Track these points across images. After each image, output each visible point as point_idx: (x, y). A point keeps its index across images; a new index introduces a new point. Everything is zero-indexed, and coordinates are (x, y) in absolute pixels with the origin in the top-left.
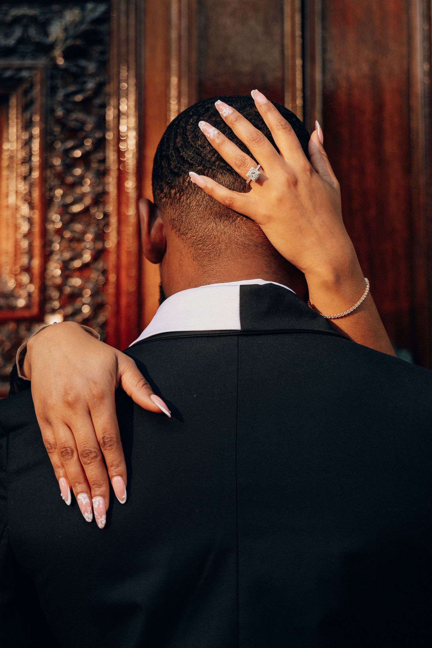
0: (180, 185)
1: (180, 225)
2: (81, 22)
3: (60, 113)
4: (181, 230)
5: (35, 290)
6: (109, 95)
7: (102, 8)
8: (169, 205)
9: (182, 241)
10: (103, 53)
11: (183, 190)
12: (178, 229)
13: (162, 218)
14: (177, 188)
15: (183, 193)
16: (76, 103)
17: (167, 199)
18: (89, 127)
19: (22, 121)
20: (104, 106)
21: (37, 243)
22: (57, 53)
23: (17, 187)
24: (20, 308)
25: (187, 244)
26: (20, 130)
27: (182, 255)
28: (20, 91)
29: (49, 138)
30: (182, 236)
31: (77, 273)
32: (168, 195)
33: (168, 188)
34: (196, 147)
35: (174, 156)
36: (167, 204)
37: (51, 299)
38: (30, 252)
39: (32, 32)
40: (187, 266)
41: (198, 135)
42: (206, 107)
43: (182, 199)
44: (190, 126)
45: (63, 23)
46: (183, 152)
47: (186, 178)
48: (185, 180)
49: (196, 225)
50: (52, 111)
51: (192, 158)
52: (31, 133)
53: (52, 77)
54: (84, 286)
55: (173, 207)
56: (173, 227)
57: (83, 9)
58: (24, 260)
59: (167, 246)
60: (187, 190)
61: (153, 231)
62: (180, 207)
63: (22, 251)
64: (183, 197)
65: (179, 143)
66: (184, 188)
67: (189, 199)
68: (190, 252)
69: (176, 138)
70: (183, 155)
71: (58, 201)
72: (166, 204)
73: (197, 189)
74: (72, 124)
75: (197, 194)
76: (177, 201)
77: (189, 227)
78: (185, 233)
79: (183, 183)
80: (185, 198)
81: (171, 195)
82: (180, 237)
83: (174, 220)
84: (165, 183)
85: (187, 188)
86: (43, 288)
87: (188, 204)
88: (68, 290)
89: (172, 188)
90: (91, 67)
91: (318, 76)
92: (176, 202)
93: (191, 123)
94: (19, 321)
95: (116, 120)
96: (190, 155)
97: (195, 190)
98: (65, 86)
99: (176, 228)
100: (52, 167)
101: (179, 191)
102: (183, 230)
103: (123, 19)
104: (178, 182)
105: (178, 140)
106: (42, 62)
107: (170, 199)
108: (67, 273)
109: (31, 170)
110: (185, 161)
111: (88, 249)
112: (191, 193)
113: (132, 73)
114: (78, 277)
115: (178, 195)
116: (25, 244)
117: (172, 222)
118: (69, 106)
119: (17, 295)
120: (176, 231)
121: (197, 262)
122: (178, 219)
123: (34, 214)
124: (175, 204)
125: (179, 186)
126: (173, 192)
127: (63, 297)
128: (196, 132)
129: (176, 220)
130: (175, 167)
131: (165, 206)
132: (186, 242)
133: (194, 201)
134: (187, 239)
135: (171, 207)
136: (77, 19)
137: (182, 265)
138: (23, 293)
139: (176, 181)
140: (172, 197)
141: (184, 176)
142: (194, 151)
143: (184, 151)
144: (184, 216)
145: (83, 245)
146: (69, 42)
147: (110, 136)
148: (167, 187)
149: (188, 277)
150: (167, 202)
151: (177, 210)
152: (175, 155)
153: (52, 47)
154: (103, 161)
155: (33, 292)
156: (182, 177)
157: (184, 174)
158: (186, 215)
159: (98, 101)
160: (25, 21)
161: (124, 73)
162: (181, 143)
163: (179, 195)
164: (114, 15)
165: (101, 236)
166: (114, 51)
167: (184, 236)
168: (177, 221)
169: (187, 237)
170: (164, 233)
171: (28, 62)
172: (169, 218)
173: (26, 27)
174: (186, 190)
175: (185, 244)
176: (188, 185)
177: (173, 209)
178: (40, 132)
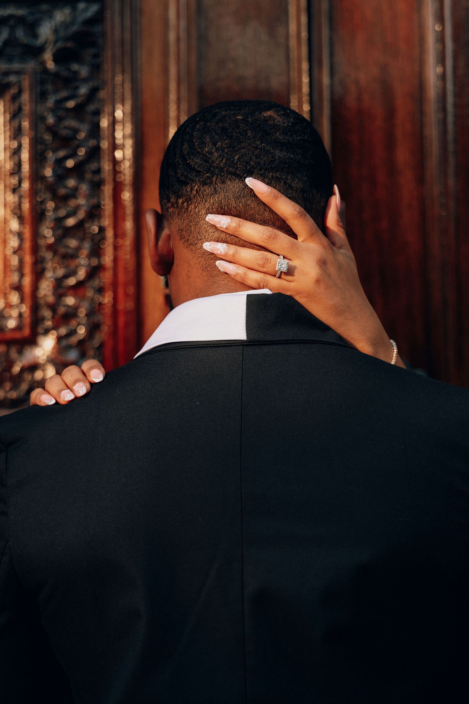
0: (188, 194)
1: (189, 235)
2: (73, 23)
3: (51, 120)
4: (190, 240)
5: (26, 310)
6: (102, 102)
7: (94, 8)
8: (176, 215)
9: (191, 251)
10: (96, 56)
11: (191, 198)
12: (186, 240)
13: (169, 228)
14: (185, 197)
15: (191, 202)
16: (68, 110)
17: (175, 209)
18: (82, 135)
19: (10, 129)
20: (97, 113)
21: (28, 259)
22: (48, 56)
23: (5, 199)
24: (10, 329)
25: (196, 254)
26: (8, 139)
27: (190, 266)
28: (8, 96)
29: (39, 147)
30: (191, 247)
31: (71, 292)
32: (175, 205)
33: (175, 198)
34: (203, 154)
35: (180, 164)
36: (175, 214)
37: (43, 319)
38: (20, 269)
39: (20, 33)
40: (195, 277)
41: (205, 142)
42: (213, 112)
43: (190, 209)
44: (196, 132)
45: (53, 24)
46: (189, 160)
47: (194, 186)
48: (192, 188)
49: (206, 235)
50: (43, 119)
51: (199, 166)
52: (21, 143)
53: (42, 82)
54: (79, 305)
55: (181, 217)
56: (181, 237)
57: (74, 9)
58: (15, 278)
59: (175, 258)
60: (196, 199)
61: (160, 243)
62: (188, 216)
63: (12, 268)
64: (191, 206)
65: (185, 150)
66: (192, 196)
67: (198, 208)
68: (199, 263)
69: (183, 145)
70: (189, 163)
71: (50, 214)
72: (173, 214)
73: (205, 196)
74: (64, 132)
75: (206, 201)
76: (185, 210)
77: (199, 237)
78: (195, 243)
79: (191, 192)
80: (193, 207)
81: (178, 205)
82: (188, 248)
83: (182, 230)
84: (171, 193)
85: (195, 196)
86: (35, 308)
87: (196, 213)
88: (62, 310)
89: (179, 197)
90: (84, 71)
91: (326, 80)
92: (183, 211)
93: (198, 129)
94: (9, 343)
95: (111, 128)
96: (197, 162)
97: (204, 197)
98: (56, 91)
99: (184, 238)
100: (44, 178)
101: (186, 200)
102: (191, 241)
103: (117, 19)
104: (185, 191)
105: (184, 147)
106: (31, 65)
107: (177, 209)
108: (61, 291)
109: (20, 182)
110: (192, 169)
111: (82, 265)
112: (200, 202)
113: (128, 77)
114: (72, 295)
115: (185, 204)
116: (15, 261)
117: (180, 232)
118: (61, 113)
119: (6, 315)
120: (185, 242)
121: (207, 273)
122: (186, 229)
123: (24, 228)
124: (183, 214)
125: (186, 195)
126: (180, 201)
127: (57, 317)
128: (203, 139)
129: (184, 230)
130: (182, 175)
131: (172, 216)
132: (195, 252)
133: (203, 209)
134: (196, 249)
135: (178, 218)
136: (68, 20)
137: (190, 276)
138: (15, 313)
139: (183, 190)
140: (180, 207)
141: (192, 184)
142: (202, 158)
143: (190, 158)
144: (193, 226)
145: (77, 261)
146: (59, 45)
147: (105, 145)
148: (173, 196)
149: (196, 289)
150: (174, 212)
151: (185, 220)
152: (182, 163)
153: (41, 50)
154: (98, 171)
155: (25, 312)
156: (189, 186)
157: (191, 182)
158: (195, 225)
159: (92, 107)
160: (12, 22)
161: (119, 78)
162: (187, 150)
163: (187, 204)
164: (108, 15)
165: (96, 252)
166: (108, 54)
167: (193, 247)
168: (186, 231)
169: (197, 247)
170: (171, 245)
171: (16, 66)
172: (177, 229)
173: (13, 29)
174: (194, 198)
175: (194, 255)
176: (196, 193)
177: (181, 219)
178: (29, 141)
